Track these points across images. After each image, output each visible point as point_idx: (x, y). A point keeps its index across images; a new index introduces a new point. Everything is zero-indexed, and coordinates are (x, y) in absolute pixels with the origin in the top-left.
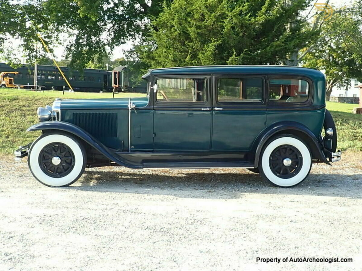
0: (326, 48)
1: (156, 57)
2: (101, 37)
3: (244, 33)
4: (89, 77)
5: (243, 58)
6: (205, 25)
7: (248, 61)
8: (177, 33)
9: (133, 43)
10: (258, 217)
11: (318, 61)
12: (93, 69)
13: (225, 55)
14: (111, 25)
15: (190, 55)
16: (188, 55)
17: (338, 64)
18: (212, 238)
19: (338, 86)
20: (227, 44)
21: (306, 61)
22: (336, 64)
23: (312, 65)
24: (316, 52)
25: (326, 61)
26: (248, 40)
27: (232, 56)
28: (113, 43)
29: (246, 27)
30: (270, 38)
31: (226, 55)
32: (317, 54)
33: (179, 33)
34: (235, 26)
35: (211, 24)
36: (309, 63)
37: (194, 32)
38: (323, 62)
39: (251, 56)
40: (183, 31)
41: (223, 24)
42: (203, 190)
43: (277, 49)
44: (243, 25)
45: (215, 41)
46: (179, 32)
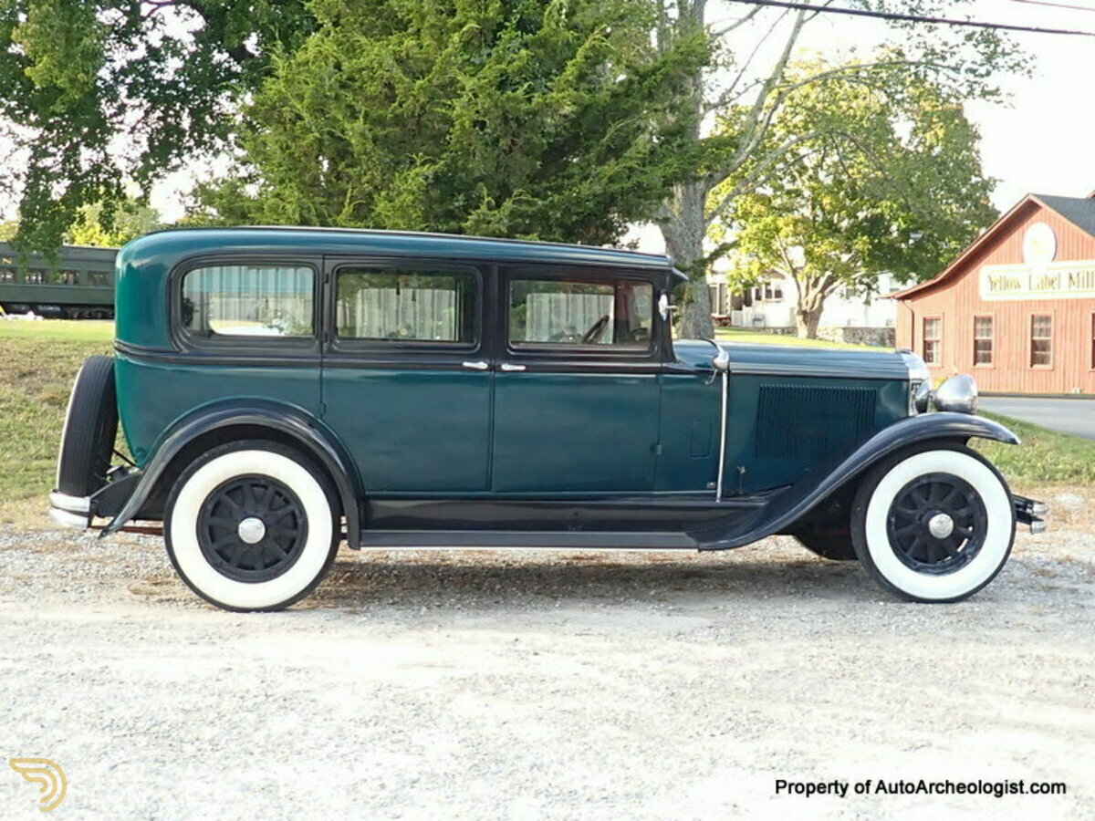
0: (803, 184)
1: (253, 210)
2: (109, 149)
3: (512, 141)
4: (91, 274)
5: (512, 214)
6: (396, 116)
7: (527, 222)
8: (310, 137)
9: (207, 168)
10: (462, 682)
11: (780, 223)
12: (108, 247)
13: (457, 204)
14: (140, 114)
15: (350, 204)
16: (346, 204)
17: (838, 230)
18: (298, 746)
19: (842, 295)
20: (463, 170)
21: (747, 220)
22: (833, 229)
23: (765, 233)
24: (775, 197)
25: (803, 222)
26: (525, 159)
27: (478, 207)
28: (148, 167)
29: (517, 120)
30: (592, 155)
31: (461, 203)
32: (777, 203)
33: (317, 138)
34: (486, 119)
35: (413, 113)
36: (755, 226)
37: (362, 135)
38: (796, 223)
39: (535, 209)
40: (331, 134)
41: (449, 112)
42: (336, 607)
43: (615, 187)
44: (510, 116)
45: (423, 164)
46: (317, 135)
